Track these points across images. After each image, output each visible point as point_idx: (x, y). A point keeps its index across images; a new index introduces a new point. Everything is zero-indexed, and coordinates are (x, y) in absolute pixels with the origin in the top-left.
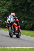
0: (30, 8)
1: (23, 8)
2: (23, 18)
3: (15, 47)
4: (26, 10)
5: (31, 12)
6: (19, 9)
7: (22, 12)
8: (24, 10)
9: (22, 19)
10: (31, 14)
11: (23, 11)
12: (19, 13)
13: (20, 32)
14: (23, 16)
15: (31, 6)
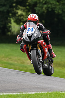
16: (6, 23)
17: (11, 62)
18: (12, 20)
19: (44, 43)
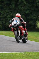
0: (18, 4)
2: (11, 16)
3: (2, 52)
4: (14, 6)
5: (20, 9)
6: (5, 5)
7: (9, 9)
8: (12, 6)
9: (9, 18)
11: (10, 7)
12: (6, 11)
13: (27, 36)
14: (10, 14)
16: (36, 24)
17: (37, 39)
18: (38, 22)
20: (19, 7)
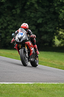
0: (26, 7)
1: (14, 8)
2: (14, 26)
4: (19, 11)
5: (28, 15)
6: (6, 10)
7: (11, 16)
8: (16, 11)
9: (12, 29)
10: (28, 19)
12: (7, 18)
14: (13, 23)
15: (28, 3)
18: (56, 37)
19: (30, 44)
20: (28, 13)
